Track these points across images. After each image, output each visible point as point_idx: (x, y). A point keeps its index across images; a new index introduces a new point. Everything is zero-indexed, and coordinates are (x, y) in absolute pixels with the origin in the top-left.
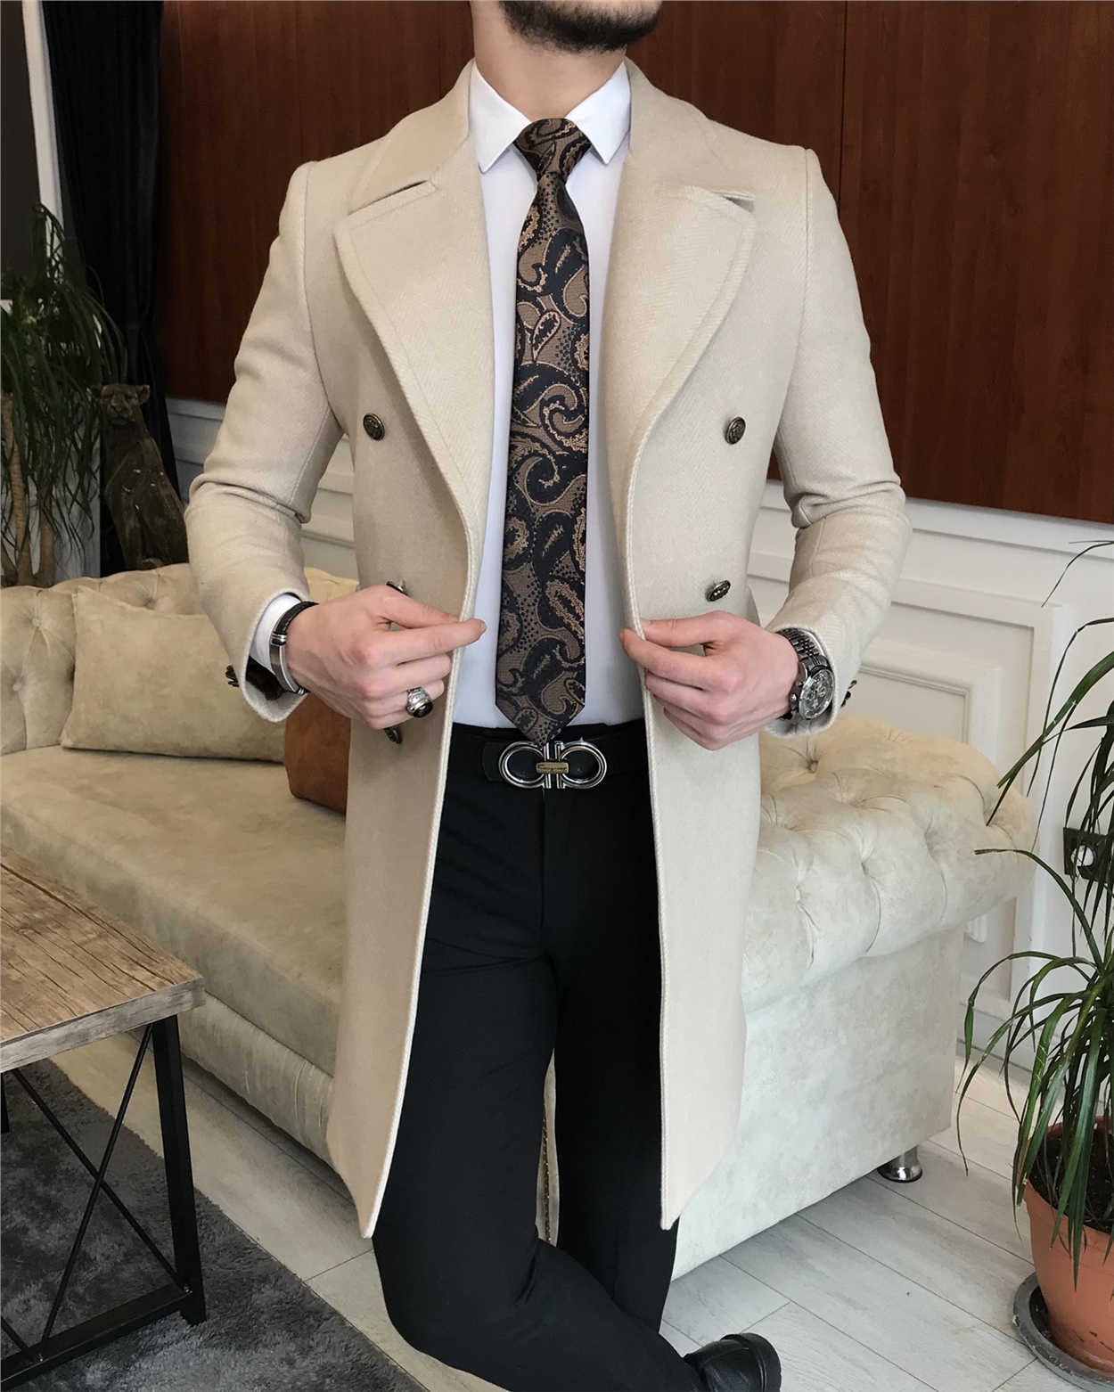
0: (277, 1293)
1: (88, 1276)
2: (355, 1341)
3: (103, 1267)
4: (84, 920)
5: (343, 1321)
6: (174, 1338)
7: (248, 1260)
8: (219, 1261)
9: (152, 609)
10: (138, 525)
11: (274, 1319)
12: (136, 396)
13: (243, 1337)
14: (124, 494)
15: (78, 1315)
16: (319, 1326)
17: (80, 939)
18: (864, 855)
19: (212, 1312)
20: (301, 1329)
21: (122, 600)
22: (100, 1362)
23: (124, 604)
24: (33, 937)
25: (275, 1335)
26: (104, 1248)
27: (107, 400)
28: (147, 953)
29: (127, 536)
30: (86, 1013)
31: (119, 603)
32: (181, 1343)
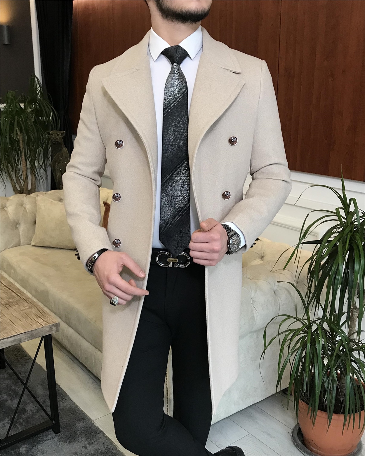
0: (84, 424)
1: (24, 416)
2: (106, 441)
3: (30, 413)
4: (25, 302)
5: (104, 434)
6: (50, 438)
9: (61, 202)
10: (61, 175)
11: (82, 433)
12: (61, 134)
13: (71, 438)
14: (56, 165)
15: (20, 429)
16: (96, 436)
17: (23, 308)
18: (275, 289)
19: (62, 431)
20: (90, 436)
21: (51, 199)
22: (25, 445)
23: (52, 200)
24: (8, 307)
25: (81, 438)
27: (51, 135)
28: (43, 314)
29: (57, 178)
30: (21, 333)
31: (51, 200)
32: (51, 440)
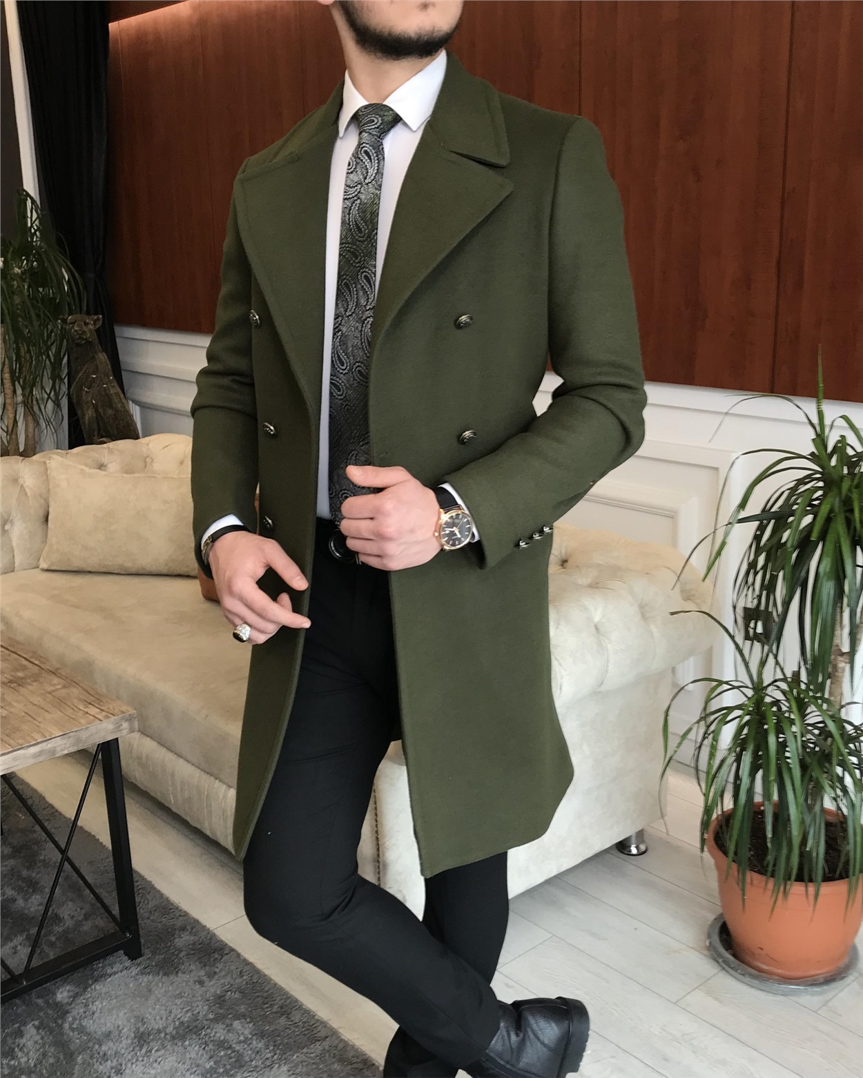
0: (192, 938)
1: (58, 929)
2: (246, 968)
3: (69, 923)
4: (53, 677)
5: (238, 955)
6: (119, 969)
7: (172, 917)
8: (152, 918)
9: (105, 470)
10: (94, 415)
11: (190, 955)
12: (92, 323)
13: (168, 966)
14: (84, 393)
15: (51, 954)
16: (221, 959)
17: (50, 688)
18: (597, 618)
19: (147, 953)
20: (209, 961)
21: (82, 465)
22: (66, 986)
24: (17, 688)
25: (190, 965)
26: (69, 911)
27: (71, 325)
29: (87, 422)
31: (80, 467)
32: (124, 972)
